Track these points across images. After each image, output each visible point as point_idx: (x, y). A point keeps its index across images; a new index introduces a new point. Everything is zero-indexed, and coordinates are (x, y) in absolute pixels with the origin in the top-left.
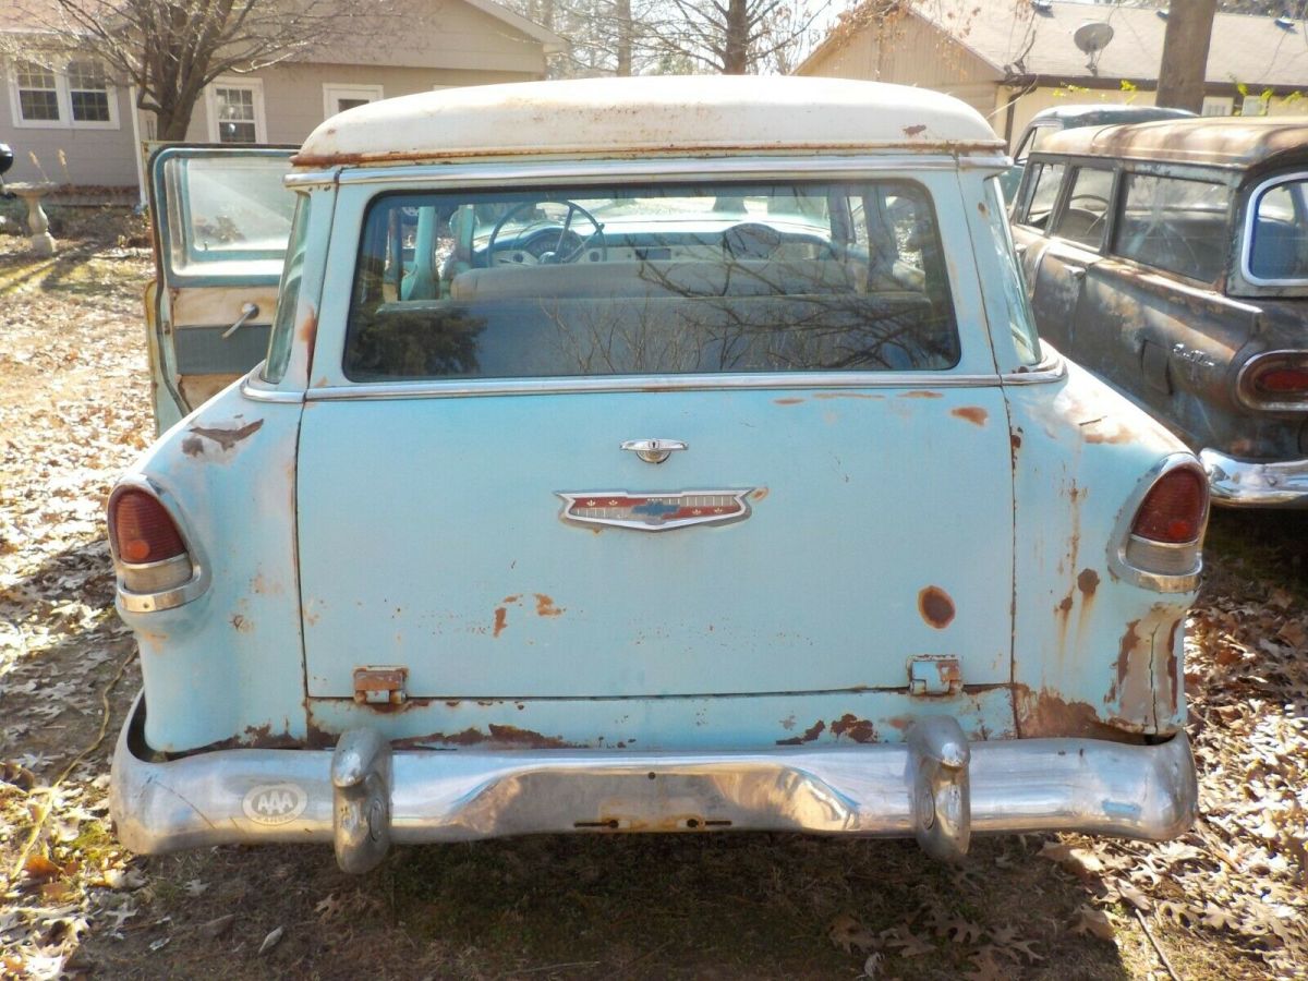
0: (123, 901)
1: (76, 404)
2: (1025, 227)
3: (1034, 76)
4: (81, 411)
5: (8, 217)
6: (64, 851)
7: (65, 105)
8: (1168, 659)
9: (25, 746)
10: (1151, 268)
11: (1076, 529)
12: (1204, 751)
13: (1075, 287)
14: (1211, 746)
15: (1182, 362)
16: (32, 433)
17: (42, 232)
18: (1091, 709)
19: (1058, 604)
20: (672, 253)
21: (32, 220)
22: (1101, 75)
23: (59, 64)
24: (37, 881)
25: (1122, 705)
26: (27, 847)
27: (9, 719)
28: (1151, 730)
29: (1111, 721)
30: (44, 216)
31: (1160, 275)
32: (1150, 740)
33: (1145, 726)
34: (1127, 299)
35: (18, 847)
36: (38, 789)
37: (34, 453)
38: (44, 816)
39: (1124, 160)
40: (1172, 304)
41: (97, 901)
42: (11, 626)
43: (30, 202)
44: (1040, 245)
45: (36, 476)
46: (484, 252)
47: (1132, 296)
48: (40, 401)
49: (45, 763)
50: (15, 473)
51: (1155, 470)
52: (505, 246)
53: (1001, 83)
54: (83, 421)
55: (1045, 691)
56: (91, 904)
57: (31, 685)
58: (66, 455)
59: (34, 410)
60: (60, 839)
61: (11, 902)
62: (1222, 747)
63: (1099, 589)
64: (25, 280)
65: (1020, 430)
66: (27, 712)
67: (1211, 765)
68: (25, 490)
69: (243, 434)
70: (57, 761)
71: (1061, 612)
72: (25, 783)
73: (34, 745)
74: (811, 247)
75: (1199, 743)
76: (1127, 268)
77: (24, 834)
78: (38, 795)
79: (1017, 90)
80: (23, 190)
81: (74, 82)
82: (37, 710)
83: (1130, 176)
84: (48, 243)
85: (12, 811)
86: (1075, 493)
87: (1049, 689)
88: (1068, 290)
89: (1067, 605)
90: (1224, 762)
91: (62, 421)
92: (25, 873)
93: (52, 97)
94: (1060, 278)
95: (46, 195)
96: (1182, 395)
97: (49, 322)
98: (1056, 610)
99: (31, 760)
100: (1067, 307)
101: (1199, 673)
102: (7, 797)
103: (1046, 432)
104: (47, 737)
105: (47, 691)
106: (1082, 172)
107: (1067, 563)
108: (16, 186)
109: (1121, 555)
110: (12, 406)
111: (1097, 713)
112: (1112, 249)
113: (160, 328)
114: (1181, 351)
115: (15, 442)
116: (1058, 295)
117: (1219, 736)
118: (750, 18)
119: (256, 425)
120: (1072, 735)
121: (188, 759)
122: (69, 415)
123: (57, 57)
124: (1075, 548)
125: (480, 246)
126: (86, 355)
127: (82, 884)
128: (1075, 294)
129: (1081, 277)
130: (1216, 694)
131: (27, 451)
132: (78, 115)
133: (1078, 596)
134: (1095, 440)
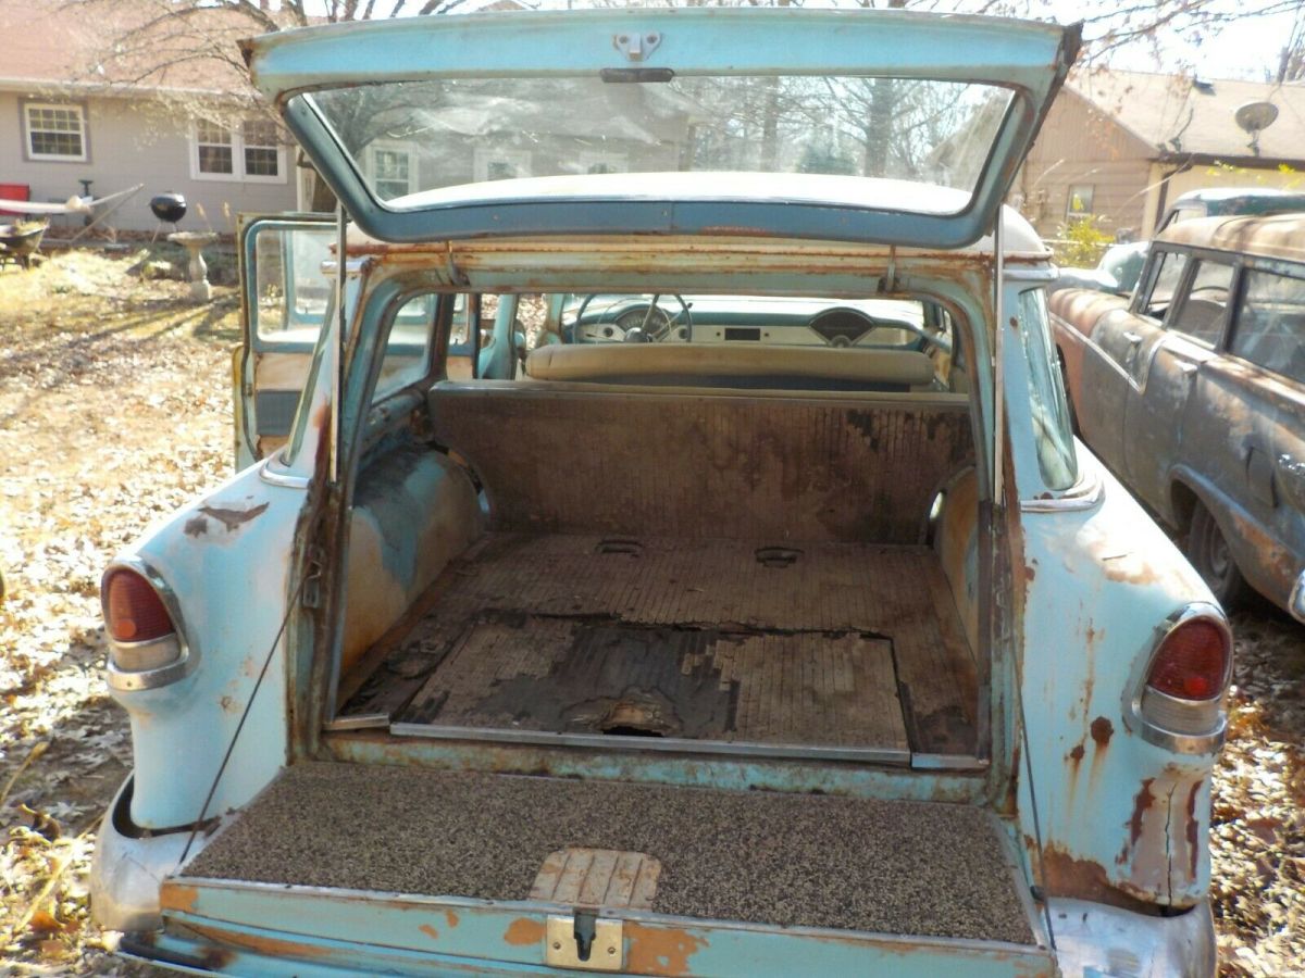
0: (114, 966)
1: (193, 449)
2: (1145, 317)
3: (1190, 154)
4: (196, 456)
5: (173, 263)
6: (70, 907)
7: (238, 160)
8: (1187, 823)
9: (61, 794)
10: (1264, 371)
11: (1091, 672)
12: (1270, 908)
13: (1186, 384)
14: (1281, 903)
15: (1288, 474)
16: (146, 475)
17: (201, 279)
18: (1102, 870)
19: (1069, 752)
20: (762, 335)
21: (192, 267)
22: (1263, 155)
23: (236, 122)
24: (40, 936)
25: (1134, 869)
26: (38, 899)
27: (56, 764)
28: (1164, 900)
29: (1122, 885)
30: (203, 264)
31: (1274, 379)
32: (1166, 912)
33: (1158, 894)
34: (1236, 402)
35: (29, 899)
36: (62, 840)
37: (142, 496)
38: (60, 870)
39: (1245, 256)
40: (1281, 411)
41: (91, 962)
42: (78, 669)
43: (192, 251)
44: (1155, 337)
45: (136, 520)
46: (571, 326)
47: (1241, 398)
48: (162, 446)
49: (75, 814)
50: (120, 515)
51: (1174, 617)
52: (593, 320)
53: (1153, 160)
54: (195, 467)
55: (1051, 845)
56: (85, 965)
57: (82, 732)
58: (170, 500)
59: (152, 454)
60: (70, 894)
61: (9, 955)
62: (1292, 905)
63: (1113, 739)
64: (178, 325)
65: (1034, 561)
66: (72, 759)
67: (1276, 924)
68: (123, 534)
69: (248, 516)
70: (86, 812)
71: (1071, 761)
72: (51, 833)
73: (70, 793)
74: (903, 333)
75: (1267, 897)
76: (1237, 367)
77: (39, 886)
78: (62, 846)
79: (1172, 167)
80: (186, 240)
81: (248, 139)
82: (82, 757)
83: (1251, 273)
84: (205, 290)
85: (33, 861)
86: (1091, 634)
87: (1055, 843)
88: (1179, 387)
89: (1078, 753)
90: (1291, 923)
91: (176, 466)
92: (29, 927)
93: (228, 152)
94: (1172, 373)
95: (207, 244)
96: (1287, 510)
97: (189, 367)
98: (1066, 759)
99: (64, 809)
100: (1177, 405)
101: (1278, 817)
102: (31, 845)
103: (1064, 564)
104: (84, 786)
105: (96, 739)
106: (1204, 266)
107: (1080, 708)
108: (183, 235)
109: (1135, 707)
110: (134, 448)
111: (1108, 875)
112: (1228, 347)
113: (244, 389)
114: (1287, 463)
115: (128, 485)
116: (1167, 389)
117: (1289, 892)
118: (895, 94)
119: (261, 509)
120: (1078, 897)
121: (166, 837)
122: (184, 460)
123: (232, 117)
124: (1089, 694)
125: (570, 319)
126: (213, 401)
127: (80, 944)
128: (1185, 393)
129: (1193, 375)
130: (1295, 843)
131: (136, 493)
132: (251, 169)
133: (1090, 745)
134: (1116, 578)
